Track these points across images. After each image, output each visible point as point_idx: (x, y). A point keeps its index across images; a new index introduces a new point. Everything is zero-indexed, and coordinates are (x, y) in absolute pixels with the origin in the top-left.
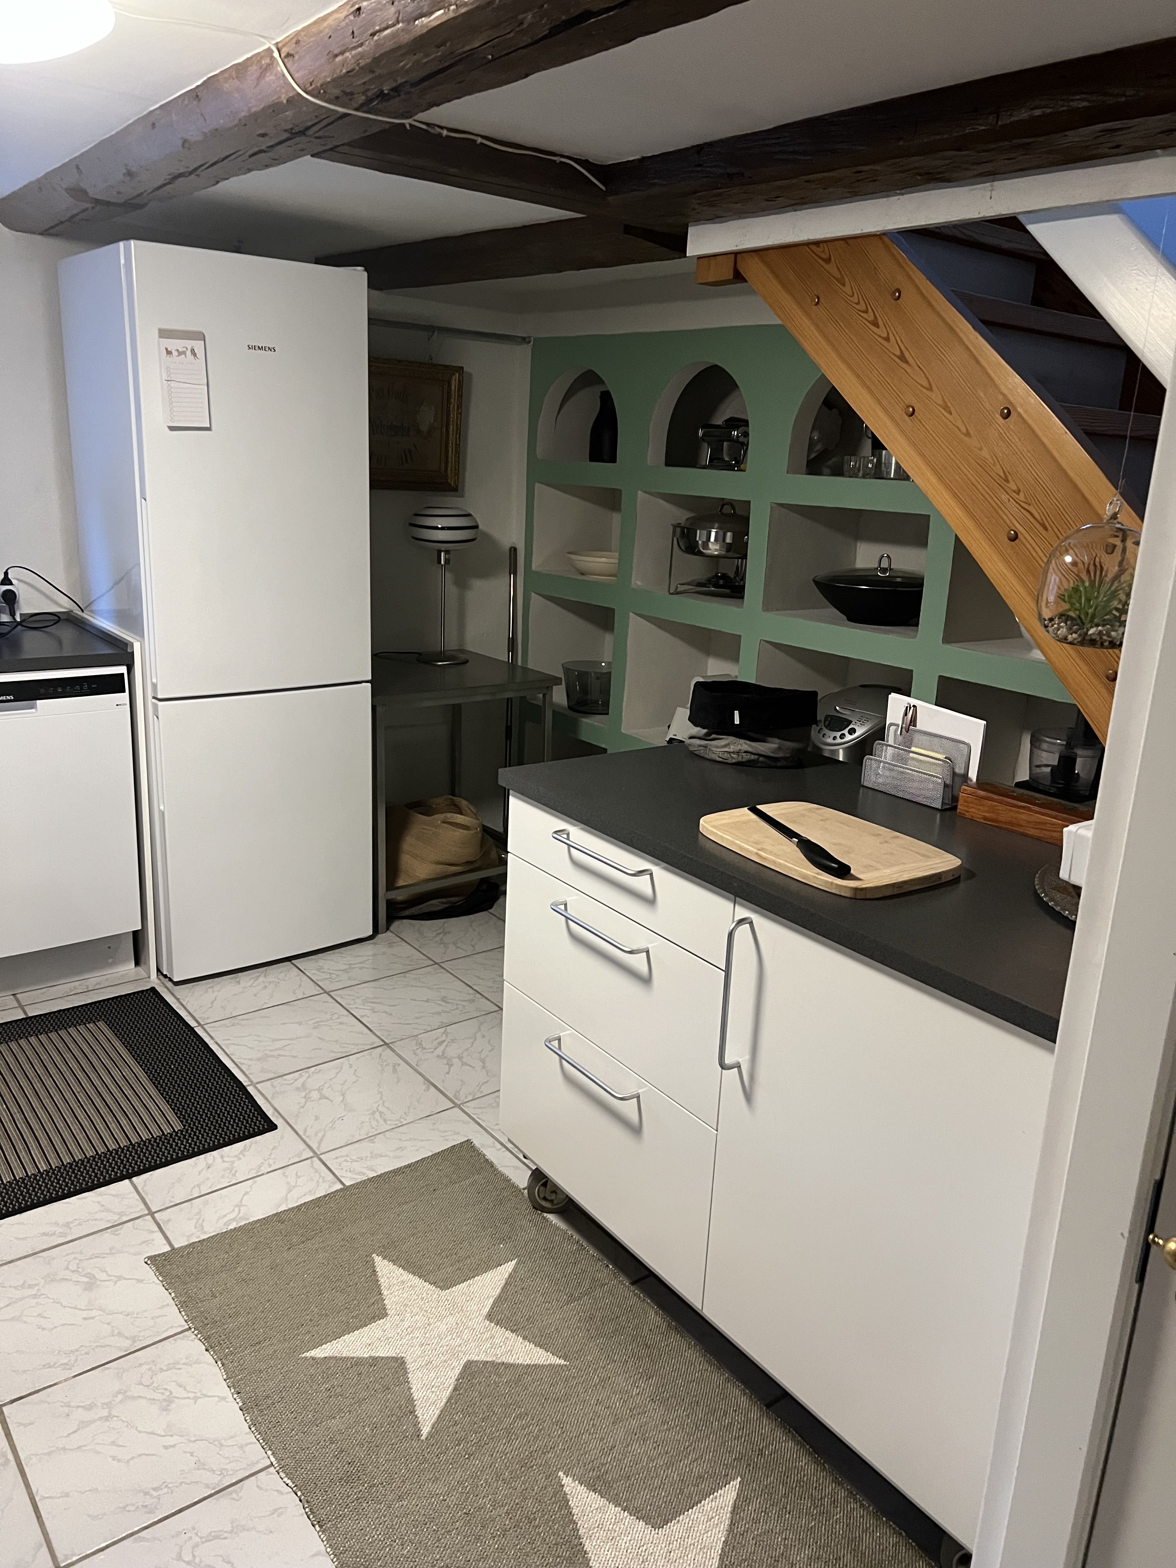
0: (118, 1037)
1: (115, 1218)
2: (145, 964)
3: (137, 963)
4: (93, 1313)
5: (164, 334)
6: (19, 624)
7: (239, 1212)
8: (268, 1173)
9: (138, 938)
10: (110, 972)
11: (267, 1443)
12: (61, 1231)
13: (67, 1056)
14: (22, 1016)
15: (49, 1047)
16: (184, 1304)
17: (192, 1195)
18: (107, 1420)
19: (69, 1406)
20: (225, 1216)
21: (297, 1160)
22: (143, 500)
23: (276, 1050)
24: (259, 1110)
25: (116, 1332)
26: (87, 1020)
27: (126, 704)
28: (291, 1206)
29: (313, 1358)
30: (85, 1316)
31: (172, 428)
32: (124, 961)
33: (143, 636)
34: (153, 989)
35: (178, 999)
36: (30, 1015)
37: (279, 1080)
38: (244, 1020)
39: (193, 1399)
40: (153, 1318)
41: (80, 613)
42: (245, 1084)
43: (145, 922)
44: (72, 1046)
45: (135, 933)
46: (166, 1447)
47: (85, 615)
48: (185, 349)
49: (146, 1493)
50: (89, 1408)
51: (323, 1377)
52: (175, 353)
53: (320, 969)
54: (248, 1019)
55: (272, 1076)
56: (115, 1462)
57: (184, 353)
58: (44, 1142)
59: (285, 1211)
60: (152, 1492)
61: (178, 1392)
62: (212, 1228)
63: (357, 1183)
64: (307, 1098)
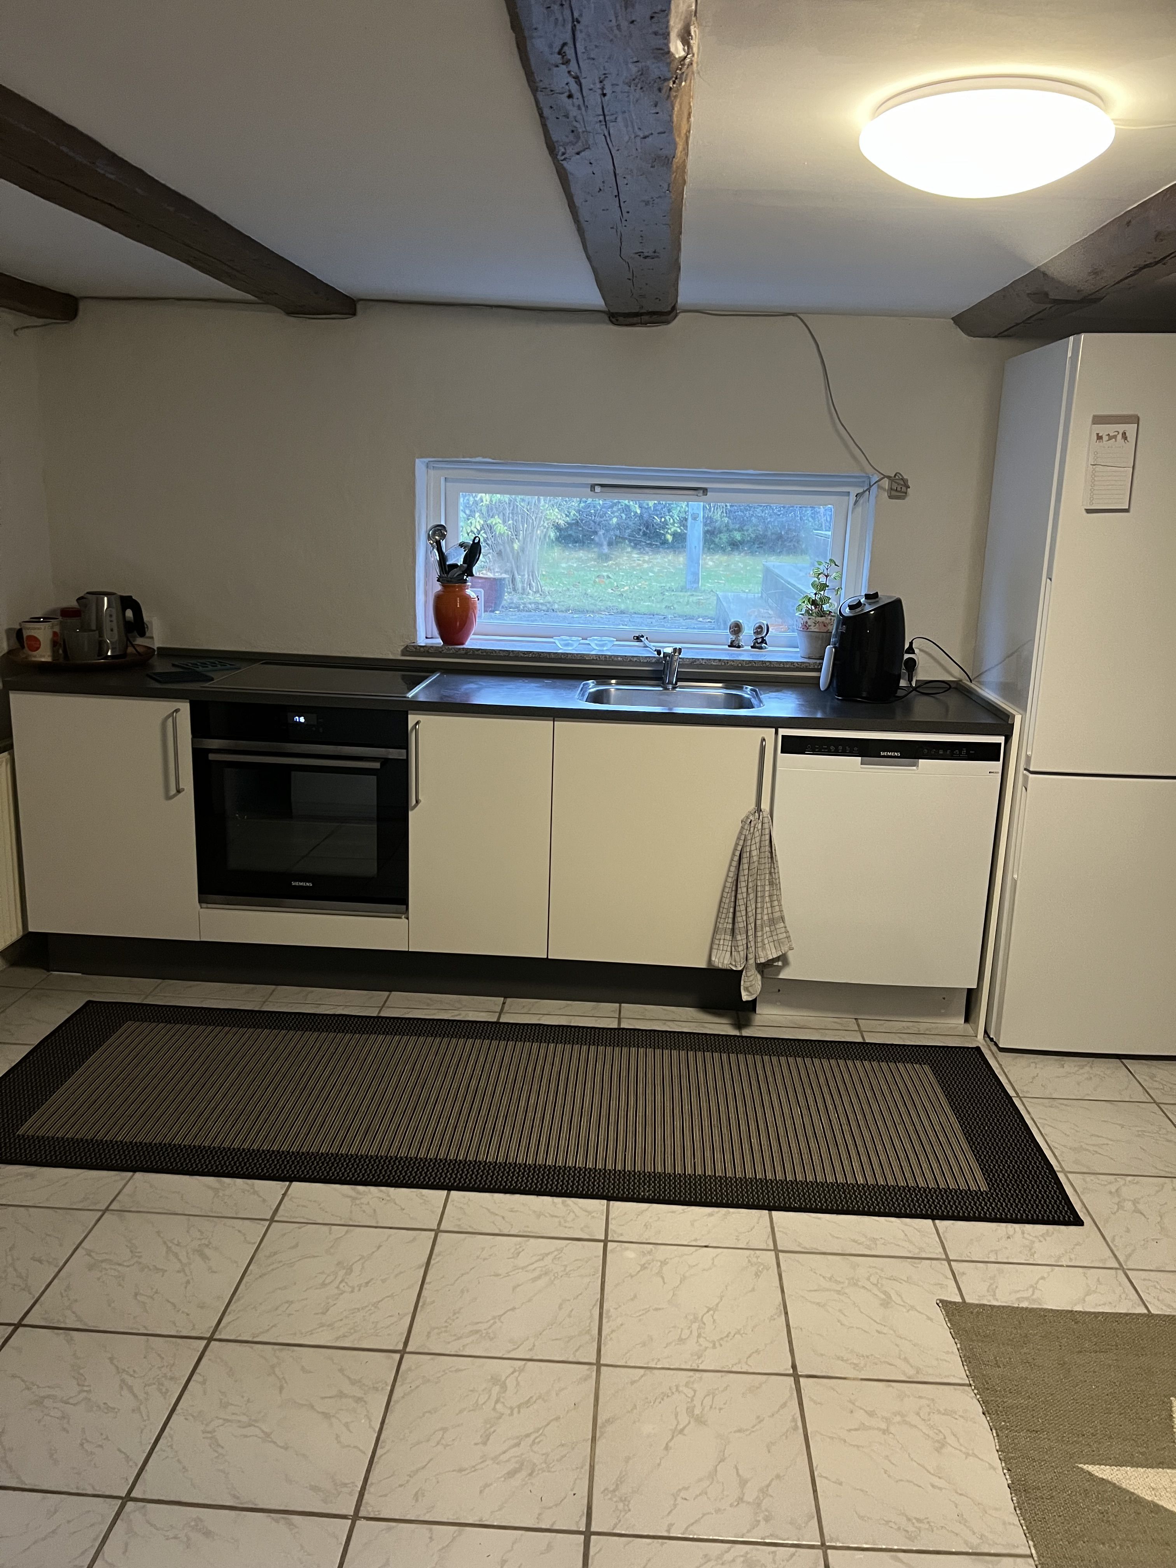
0: (940, 1085)
1: (915, 1252)
2: (974, 1023)
3: (967, 1020)
4: (885, 1330)
5: (1098, 420)
6: (915, 689)
7: (1033, 1294)
8: (1067, 1266)
9: (972, 996)
10: (942, 1022)
11: (1031, 1532)
12: (868, 1243)
13: (893, 1087)
14: (860, 1040)
15: (879, 1075)
16: (969, 1358)
17: (988, 1258)
18: (884, 1433)
19: (854, 1404)
20: (1018, 1291)
21: (1101, 1265)
22: (1048, 580)
23: (1094, 1145)
24: (1067, 1200)
25: (903, 1356)
26: (914, 1060)
27: (997, 773)
28: (1087, 1310)
29: (1090, 1473)
30: (879, 1329)
31: (1089, 511)
32: (955, 1015)
33: (1025, 710)
34: (978, 1049)
35: (1000, 1065)
36: (867, 1041)
37: (1092, 1177)
38: (1063, 1104)
39: (964, 1453)
40: (937, 1359)
41: (969, 683)
42: (1055, 1169)
43: (981, 983)
44: (898, 1080)
45: (970, 991)
46: (933, 1486)
47: (973, 686)
48: (1116, 433)
49: (909, 1520)
50: (871, 1414)
51: (1097, 1497)
52: (1105, 438)
53: (1152, 1077)
54: (1066, 1105)
55: (1085, 1170)
56: (885, 1476)
57: (1115, 437)
58: (864, 1159)
59: (1081, 1312)
60: (914, 1521)
61: (951, 1440)
62: (1003, 1298)
63: (1165, 1315)
64: (1120, 1207)
